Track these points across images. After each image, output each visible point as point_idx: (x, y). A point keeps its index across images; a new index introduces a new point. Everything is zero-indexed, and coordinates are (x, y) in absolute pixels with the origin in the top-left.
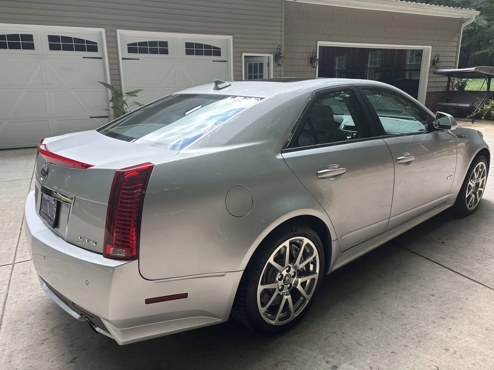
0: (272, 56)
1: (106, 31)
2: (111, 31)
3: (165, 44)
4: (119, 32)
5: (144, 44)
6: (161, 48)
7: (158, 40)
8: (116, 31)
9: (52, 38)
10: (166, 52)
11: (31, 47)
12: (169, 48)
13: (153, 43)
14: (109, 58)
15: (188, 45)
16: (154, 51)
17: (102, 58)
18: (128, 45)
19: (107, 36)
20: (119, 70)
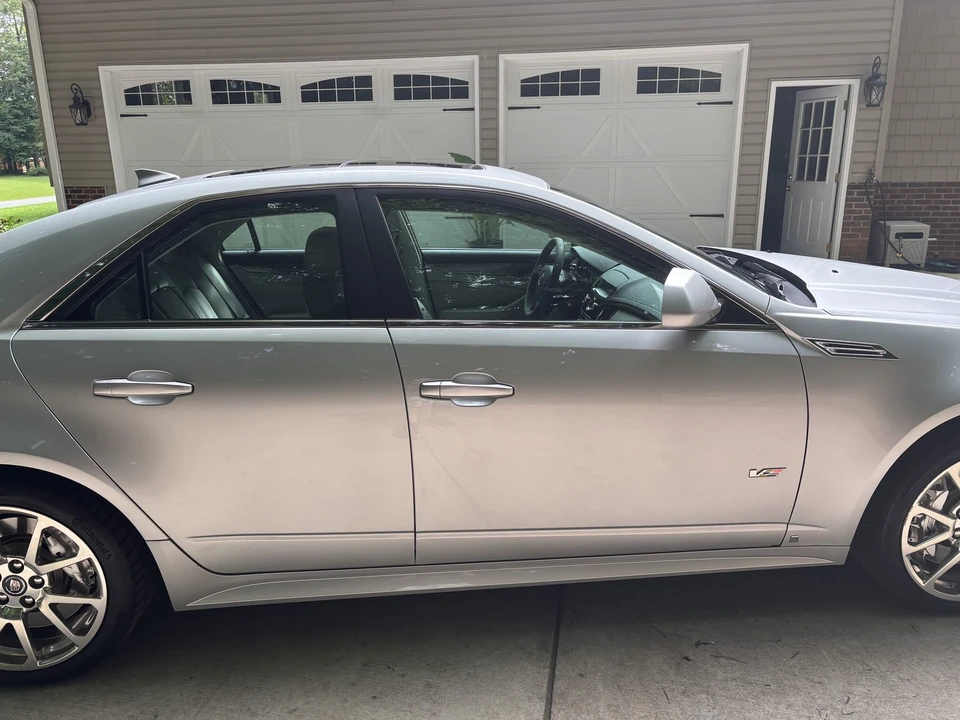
0: (856, 84)
1: (481, 59)
2: (489, 58)
3: (593, 74)
4: (503, 58)
5: (553, 76)
6: (585, 83)
7: (580, 67)
8: (497, 58)
9: (400, 80)
10: (594, 90)
11: (367, 96)
12: (603, 82)
14: (482, 109)
15: (645, 73)
16: (570, 91)
17: (473, 109)
18: (522, 81)
19: (481, 68)
20: (496, 129)
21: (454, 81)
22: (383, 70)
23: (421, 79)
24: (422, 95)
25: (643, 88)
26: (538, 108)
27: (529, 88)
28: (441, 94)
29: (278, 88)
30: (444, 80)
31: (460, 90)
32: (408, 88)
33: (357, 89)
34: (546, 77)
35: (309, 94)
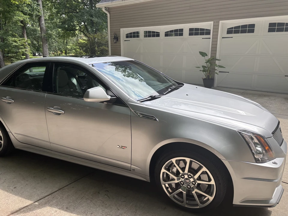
1: (214, 22)
2: (216, 22)
3: (253, 26)
4: (221, 22)
5: (239, 27)
6: (250, 29)
7: (248, 24)
8: (219, 22)
9: (191, 30)
10: (253, 31)
11: (182, 35)
12: (256, 29)
13: (244, 26)
14: (213, 38)
15: (271, 25)
16: (243, 32)
17: (210, 38)
18: (228, 29)
19: (214, 26)
20: (217, 44)
21: (206, 30)
22: (186, 27)
23: (197, 29)
24: (197, 34)
25: (270, 30)
26: (232, 37)
27: (230, 31)
28: (202, 34)
29: (159, 33)
30: (203, 29)
31: (208, 32)
32: (194, 32)
33: (179, 33)
34: (235, 28)
35: (167, 34)
